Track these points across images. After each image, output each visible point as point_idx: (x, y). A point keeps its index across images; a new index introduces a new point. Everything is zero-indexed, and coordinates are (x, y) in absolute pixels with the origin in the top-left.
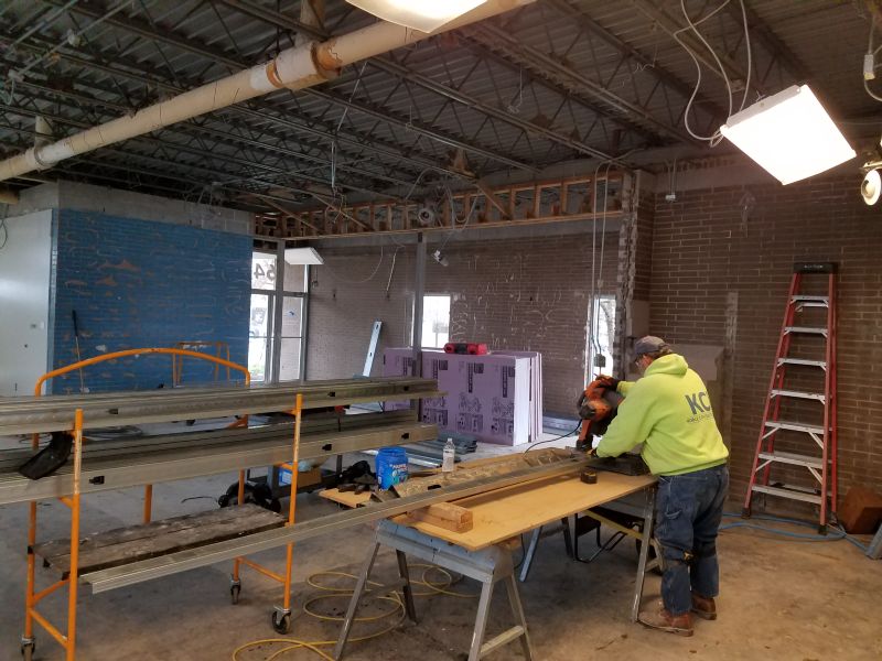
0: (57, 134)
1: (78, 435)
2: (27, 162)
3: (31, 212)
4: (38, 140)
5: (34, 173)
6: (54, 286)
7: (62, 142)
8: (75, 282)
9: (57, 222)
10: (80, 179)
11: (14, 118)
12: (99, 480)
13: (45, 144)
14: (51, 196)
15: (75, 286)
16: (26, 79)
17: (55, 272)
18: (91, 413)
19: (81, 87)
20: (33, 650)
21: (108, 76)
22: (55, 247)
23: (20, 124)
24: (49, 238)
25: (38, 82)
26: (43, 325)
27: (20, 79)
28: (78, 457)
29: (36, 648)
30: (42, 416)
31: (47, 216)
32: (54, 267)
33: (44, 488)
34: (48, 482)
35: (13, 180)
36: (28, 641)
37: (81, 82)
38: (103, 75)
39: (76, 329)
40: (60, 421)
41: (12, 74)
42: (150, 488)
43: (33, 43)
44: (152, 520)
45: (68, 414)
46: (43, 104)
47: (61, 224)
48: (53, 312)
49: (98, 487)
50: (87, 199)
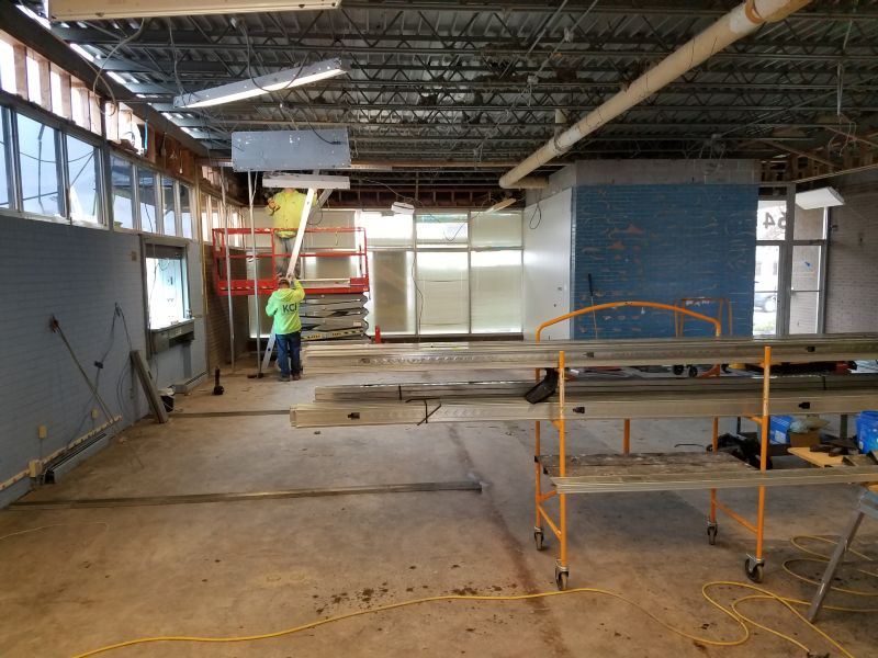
0: (570, 122)
1: (562, 371)
2: (549, 152)
3: (558, 192)
4: (557, 129)
5: (555, 159)
6: (574, 254)
7: (575, 126)
8: (591, 249)
9: (575, 198)
10: (593, 156)
11: (540, 115)
12: (581, 410)
13: (562, 132)
14: (570, 177)
15: (591, 253)
16: (541, 80)
17: (574, 242)
18: (574, 355)
19: (584, 75)
20: (542, 538)
21: (605, 58)
22: (574, 221)
23: (545, 118)
24: (570, 213)
25: (550, 80)
26: (566, 288)
27: (535, 82)
28: (562, 390)
29: (545, 536)
30: (537, 356)
31: (568, 193)
32: (574, 238)
33: (540, 412)
34: (544, 407)
35: (542, 168)
36: (539, 530)
37: (584, 69)
38: (601, 59)
39: (591, 290)
40: (551, 360)
41: (530, 79)
42: (627, 422)
43: (540, 48)
44: (631, 452)
45: (555, 355)
46: (558, 97)
47: (579, 200)
48: (573, 276)
49: (580, 416)
50: (599, 173)
